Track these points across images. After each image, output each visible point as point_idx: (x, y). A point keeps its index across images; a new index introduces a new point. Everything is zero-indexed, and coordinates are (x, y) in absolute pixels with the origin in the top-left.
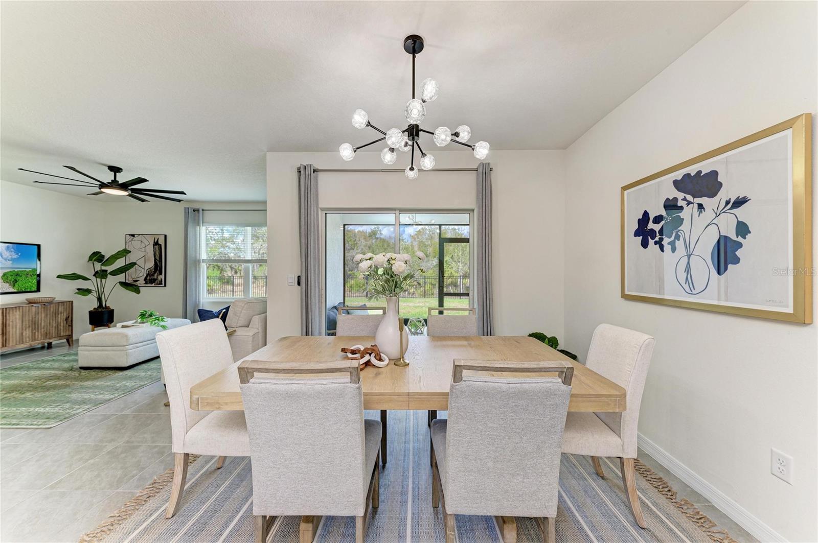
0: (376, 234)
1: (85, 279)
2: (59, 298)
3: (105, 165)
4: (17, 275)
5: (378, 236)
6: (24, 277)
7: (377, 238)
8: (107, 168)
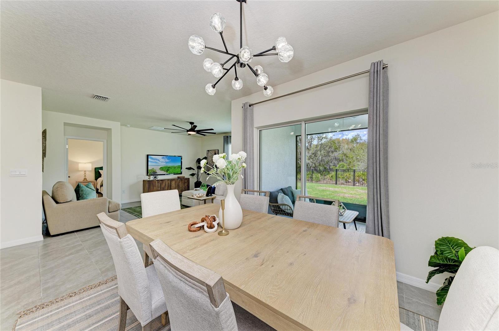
0: (357, 140)
1: (194, 169)
2: (186, 177)
3: (188, 122)
4: (169, 168)
5: (358, 141)
6: (173, 168)
7: (358, 143)
8: (189, 123)
